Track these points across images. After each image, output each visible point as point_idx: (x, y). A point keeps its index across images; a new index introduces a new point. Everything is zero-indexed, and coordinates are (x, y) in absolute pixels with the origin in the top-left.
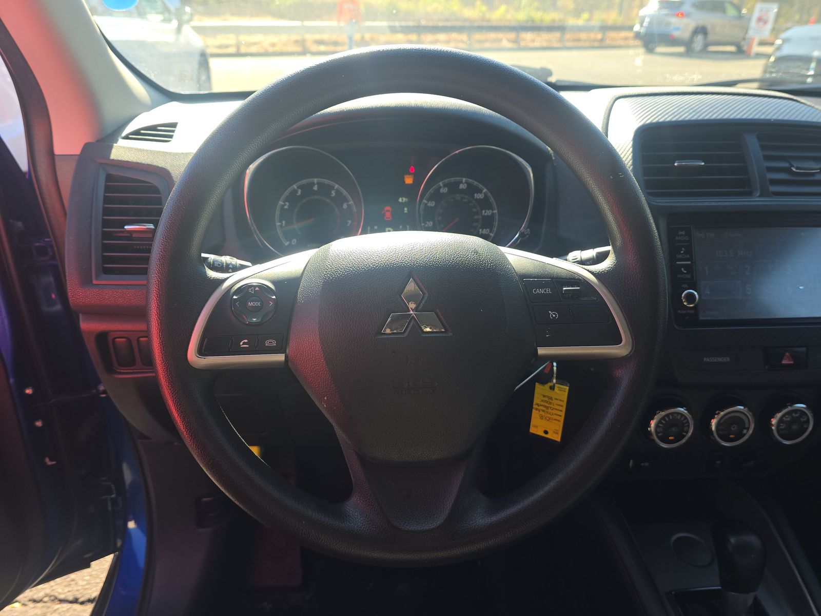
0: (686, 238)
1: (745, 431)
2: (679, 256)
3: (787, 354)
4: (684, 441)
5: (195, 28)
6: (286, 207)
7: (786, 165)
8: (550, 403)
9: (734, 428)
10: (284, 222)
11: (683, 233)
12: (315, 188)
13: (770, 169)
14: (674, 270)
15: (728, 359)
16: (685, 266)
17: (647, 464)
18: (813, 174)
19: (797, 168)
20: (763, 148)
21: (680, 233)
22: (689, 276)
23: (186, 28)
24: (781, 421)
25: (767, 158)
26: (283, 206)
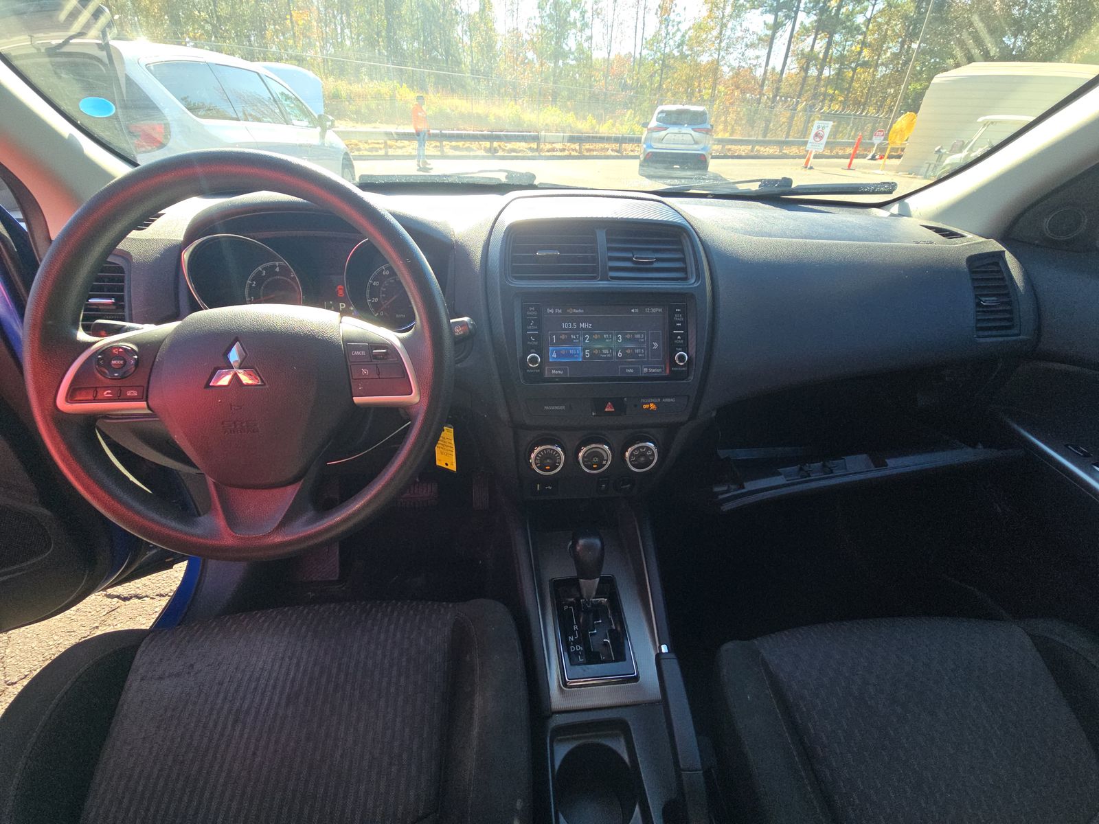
0: (535, 313)
1: (604, 462)
2: (529, 327)
3: (609, 403)
4: (558, 469)
5: (336, 132)
6: (253, 285)
7: (631, 255)
8: (445, 442)
9: (596, 460)
10: (253, 298)
11: (533, 309)
12: (277, 270)
13: (611, 259)
14: (525, 338)
15: (564, 407)
16: (532, 335)
17: (550, 488)
18: (652, 263)
19: (636, 258)
20: (608, 241)
21: (531, 309)
22: (536, 343)
23: (329, 133)
24: (632, 454)
25: (610, 249)
26: (251, 285)
